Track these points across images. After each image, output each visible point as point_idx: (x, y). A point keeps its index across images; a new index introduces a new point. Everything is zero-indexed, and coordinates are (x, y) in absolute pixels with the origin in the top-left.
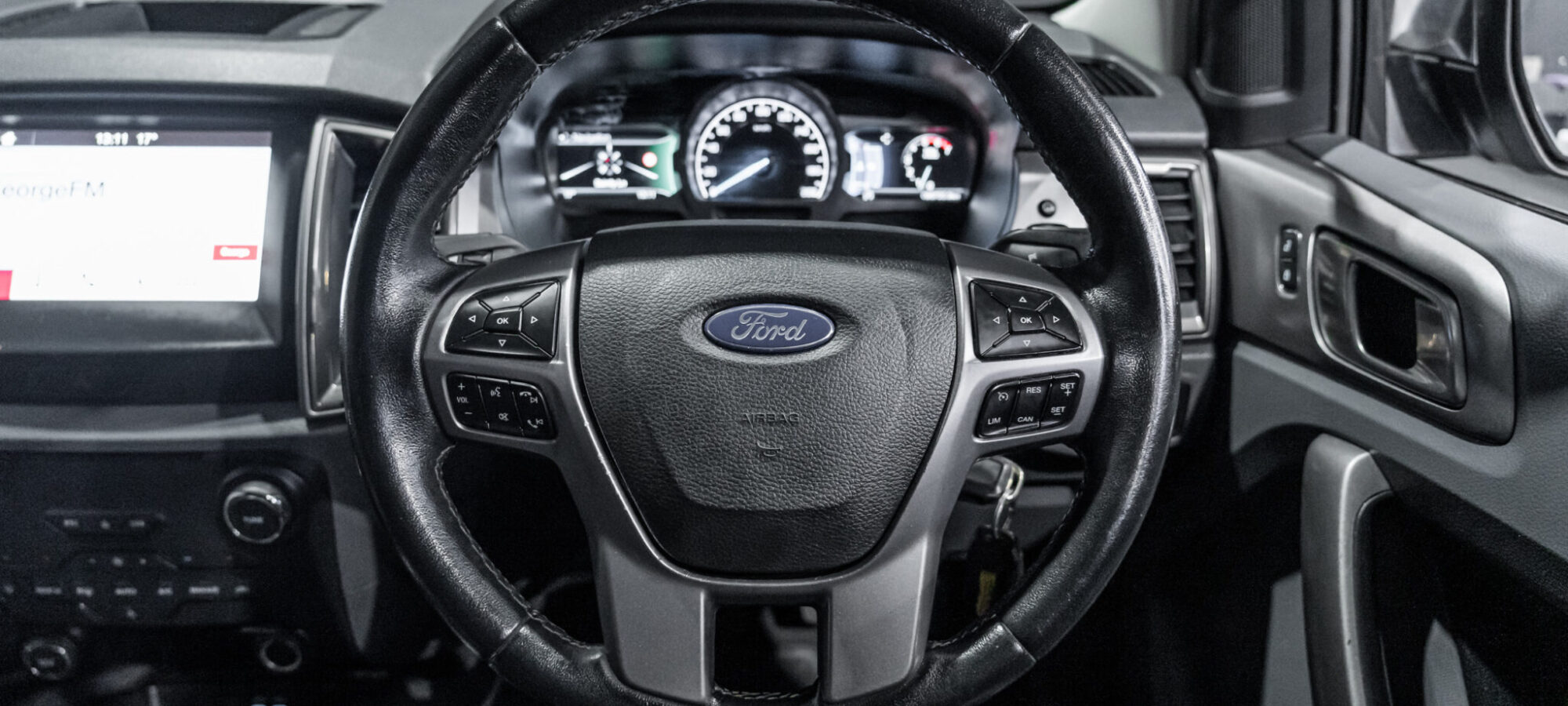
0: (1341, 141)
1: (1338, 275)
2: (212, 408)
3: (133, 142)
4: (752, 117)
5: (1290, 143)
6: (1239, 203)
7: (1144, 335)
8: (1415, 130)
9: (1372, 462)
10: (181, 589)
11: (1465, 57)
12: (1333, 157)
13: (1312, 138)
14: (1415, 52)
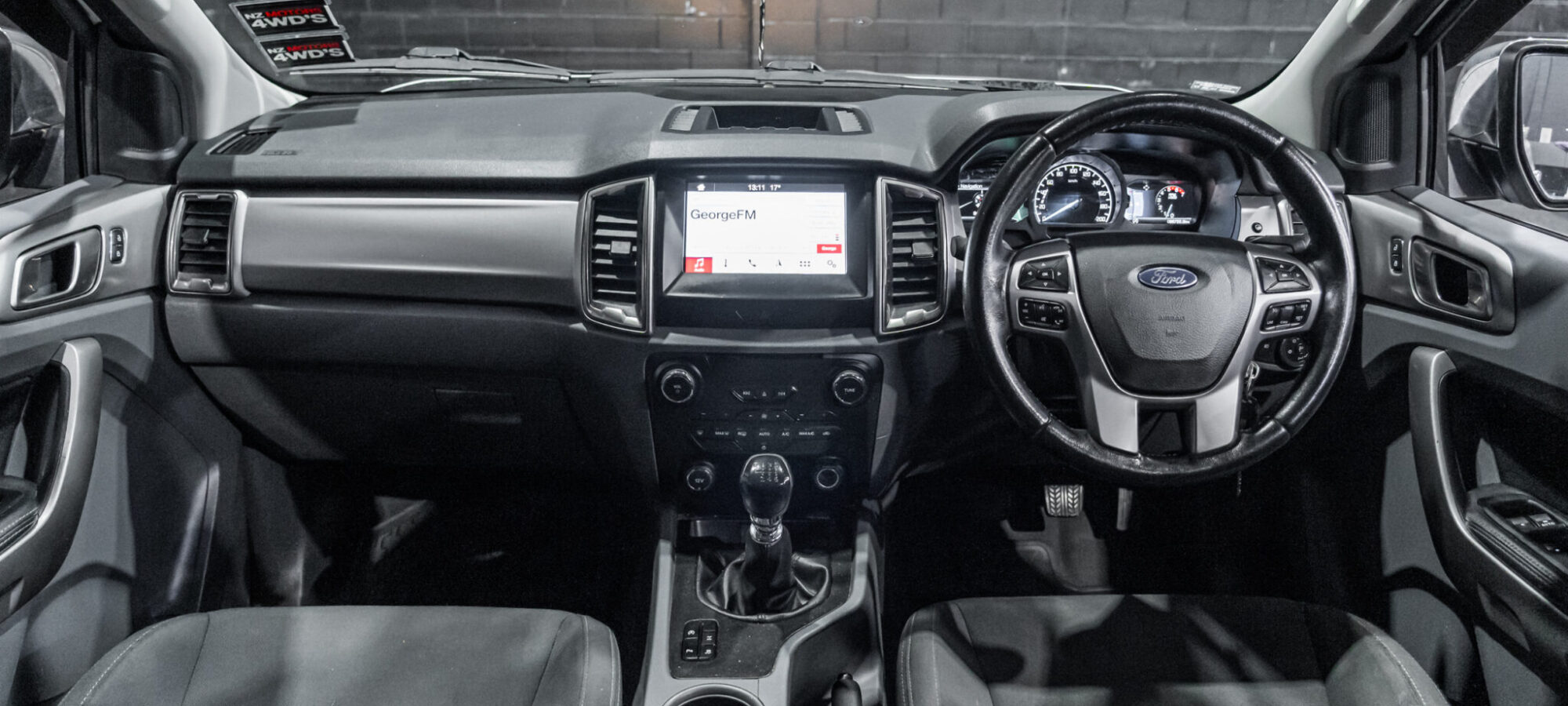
0: (1422, 191)
1: (1424, 262)
2: (826, 331)
3: (768, 189)
4: (1067, 175)
5: (1392, 191)
6: (1365, 223)
7: (1340, 283)
8: (1463, 184)
9: (1447, 356)
10: (795, 432)
11: (1493, 142)
12: (1419, 199)
13: (1408, 187)
14: (1464, 139)
